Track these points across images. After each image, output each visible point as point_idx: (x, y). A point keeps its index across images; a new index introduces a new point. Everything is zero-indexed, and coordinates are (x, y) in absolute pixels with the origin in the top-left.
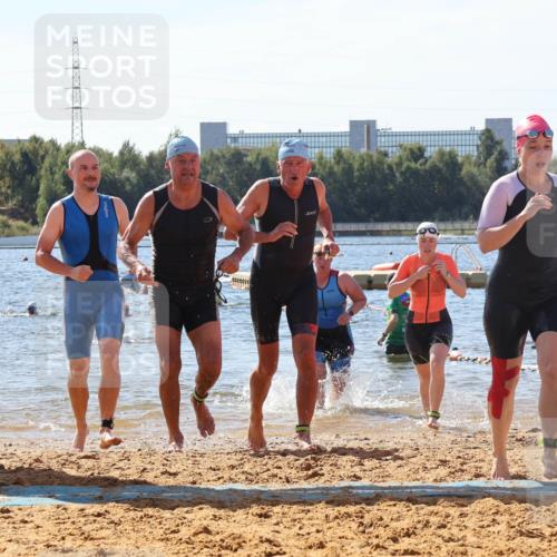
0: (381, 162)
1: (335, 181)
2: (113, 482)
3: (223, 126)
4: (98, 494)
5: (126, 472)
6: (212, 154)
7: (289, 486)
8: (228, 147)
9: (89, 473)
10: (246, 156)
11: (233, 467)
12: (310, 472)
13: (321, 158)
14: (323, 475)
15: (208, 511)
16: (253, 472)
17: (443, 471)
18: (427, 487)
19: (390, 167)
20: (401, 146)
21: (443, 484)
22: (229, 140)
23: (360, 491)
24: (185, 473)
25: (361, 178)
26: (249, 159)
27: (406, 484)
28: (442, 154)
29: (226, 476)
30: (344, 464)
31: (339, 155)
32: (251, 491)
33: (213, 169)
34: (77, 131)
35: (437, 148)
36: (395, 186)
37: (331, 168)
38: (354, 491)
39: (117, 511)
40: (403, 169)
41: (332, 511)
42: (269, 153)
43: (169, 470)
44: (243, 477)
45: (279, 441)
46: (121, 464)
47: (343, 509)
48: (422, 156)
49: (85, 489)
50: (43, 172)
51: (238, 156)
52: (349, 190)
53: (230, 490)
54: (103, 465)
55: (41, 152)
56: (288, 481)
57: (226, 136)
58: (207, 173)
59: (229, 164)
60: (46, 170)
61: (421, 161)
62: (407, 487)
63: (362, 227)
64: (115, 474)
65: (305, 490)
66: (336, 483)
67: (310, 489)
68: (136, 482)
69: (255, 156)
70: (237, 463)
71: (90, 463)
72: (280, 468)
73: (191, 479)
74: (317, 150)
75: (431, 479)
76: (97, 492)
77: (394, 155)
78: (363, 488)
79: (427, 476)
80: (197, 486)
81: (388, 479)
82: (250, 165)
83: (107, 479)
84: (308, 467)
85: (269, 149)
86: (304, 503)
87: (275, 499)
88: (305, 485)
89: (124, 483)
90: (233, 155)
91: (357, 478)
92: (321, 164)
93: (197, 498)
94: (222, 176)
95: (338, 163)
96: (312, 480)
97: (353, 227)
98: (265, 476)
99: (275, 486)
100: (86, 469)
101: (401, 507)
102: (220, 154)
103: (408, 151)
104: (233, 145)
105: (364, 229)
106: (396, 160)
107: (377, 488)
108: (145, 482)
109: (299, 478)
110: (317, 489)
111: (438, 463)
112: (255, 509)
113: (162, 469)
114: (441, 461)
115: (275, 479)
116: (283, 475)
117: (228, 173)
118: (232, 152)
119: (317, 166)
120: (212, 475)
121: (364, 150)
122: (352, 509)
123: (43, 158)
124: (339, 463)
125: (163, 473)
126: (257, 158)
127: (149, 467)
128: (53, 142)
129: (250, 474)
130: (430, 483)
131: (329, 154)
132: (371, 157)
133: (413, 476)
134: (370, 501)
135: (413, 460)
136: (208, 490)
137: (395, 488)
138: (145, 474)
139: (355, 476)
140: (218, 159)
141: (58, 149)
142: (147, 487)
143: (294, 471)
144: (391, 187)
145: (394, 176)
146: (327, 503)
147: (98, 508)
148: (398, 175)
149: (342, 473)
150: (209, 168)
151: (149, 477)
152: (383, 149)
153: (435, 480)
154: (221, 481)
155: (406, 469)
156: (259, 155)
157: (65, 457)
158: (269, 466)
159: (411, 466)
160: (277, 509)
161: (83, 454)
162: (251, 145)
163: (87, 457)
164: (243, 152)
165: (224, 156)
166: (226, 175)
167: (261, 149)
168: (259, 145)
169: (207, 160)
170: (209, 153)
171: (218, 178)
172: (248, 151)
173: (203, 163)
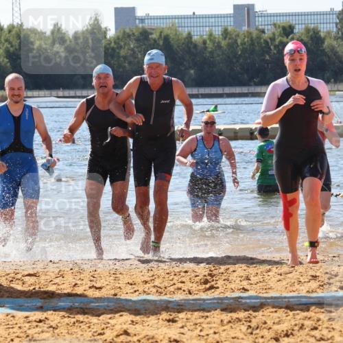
0: (259, 38)
1: (223, 54)
2: (51, 295)
3: (133, 10)
4: (39, 304)
5: (62, 287)
6: (124, 32)
7: (191, 297)
8: (137, 27)
9: (31, 288)
10: (152, 34)
11: (146, 282)
12: (208, 286)
13: (211, 35)
14: (218, 288)
15: (127, 317)
16: (162, 286)
17: (314, 285)
18: (301, 297)
19: (266, 42)
20: (275, 25)
21: (314, 295)
22: (137, 22)
23: (248, 301)
24: (108, 287)
25: (244, 50)
26: (154, 36)
27: (285, 294)
28: (308, 30)
29: (141, 290)
30: (234, 279)
31: (226, 33)
32: (161, 301)
33: (125, 44)
34: (16, 15)
35: (303, 26)
36: (270, 56)
37: (219, 42)
38: (244, 301)
39: (54, 317)
40: (277, 43)
41: (226, 317)
42: (169, 32)
43: (95, 285)
44: (154, 290)
46: (57, 281)
47: (234, 315)
48: (292, 32)
49: (29, 300)
51: (145, 34)
52: (234, 60)
53: (145, 300)
54: (43, 282)
56: (190, 293)
57: (135, 18)
58: (120, 47)
59: (138, 40)
61: (291, 36)
62: (285, 298)
63: (245, 90)
64: (52, 288)
65: (204, 300)
66: (228, 294)
67: (208, 300)
68: (69, 295)
69: (158, 34)
70: (149, 279)
71: (32, 280)
72: (183, 282)
73: (113, 292)
74: (207, 29)
75: (305, 291)
76: (39, 303)
77: (269, 31)
78: (250, 298)
79: (302, 288)
80: (118, 297)
81: (270, 291)
82: (155, 40)
83: (46, 292)
84: (206, 282)
85: (169, 28)
86: (204, 310)
87: (180, 307)
88: (204, 296)
89: (60, 296)
90: (141, 33)
91: (245, 290)
92: (210, 40)
93: (118, 306)
94: (132, 50)
95: (225, 38)
96: (209, 292)
97: (238, 90)
98: (172, 289)
99: (179, 297)
100: (29, 285)
101: (281, 313)
102: (131, 33)
103: (281, 29)
104: (141, 25)
105: (246, 92)
106: (271, 35)
107: (261, 298)
108: (76, 295)
109: (199, 290)
110: (214, 299)
111: (310, 278)
112: (165, 315)
113: (90, 284)
114: (313, 276)
115: (180, 291)
116: (186, 288)
117: (137, 47)
118: (140, 30)
119: (208, 42)
120: (129, 289)
121: (245, 28)
122: (242, 315)
124: (230, 278)
125: (90, 288)
126: (161, 35)
127: (79, 282)
129: (160, 288)
130: (303, 293)
131: (218, 32)
132: (250, 33)
133: (291, 288)
134: (256, 308)
135: (289, 275)
136: (126, 300)
137: (275, 298)
138: (76, 288)
139: (243, 289)
140: (129, 36)
142: (78, 299)
143: (195, 285)
144: (267, 57)
145: (270, 48)
146: (222, 310)
147: (39, 315)
148: (272, 47)
149: (233, 286)
150: (122, 44)
151: (79, 290)
152: (260, 27)
153: (308, 292)
154: (137, 293)
155: (284, 283)
156: (161, 32)
157: (12, 275)
158: (175, 281)
159: (288, 280)
160: (182, 315)
161: (26, 273)
162: (156, 25)
163: (30, 275)
164: (149, 31)
165: (133, 34)
166: (136, 49)
167: (163, 28)
168: (162, 25)
169: (120, 37)
170: (122, 31)
171: (130, 51)
172: (153, 29)
173: (117, 40)
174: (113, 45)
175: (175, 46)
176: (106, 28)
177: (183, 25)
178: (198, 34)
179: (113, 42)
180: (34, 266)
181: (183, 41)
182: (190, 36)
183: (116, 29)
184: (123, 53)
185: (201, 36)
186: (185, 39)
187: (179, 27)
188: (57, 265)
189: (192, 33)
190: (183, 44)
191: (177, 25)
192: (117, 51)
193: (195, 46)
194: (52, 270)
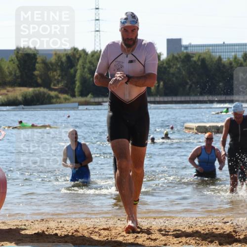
2: (119, 244)
3: (179, 40)
5: (127, 238)
6: (173, 56)
8: (183, 52)
9: (105, 239)
10: (193, 57)
13: (236, 58)
22: (183, 49)
24: (160, 239)
26: (195, 59)
31: (245, 56)
33: (174, 65)
34: (98, 44)
42: (205, 56)
45: (214, 221)
50: (78, 67)
51: (188, 57)
54: (113, 234)
55: (77, 56)
57: (181, 46)
58: (170, 67)
59: (183, 61)
60: (80, 66)
68: (132, 244)
69: (197, 57)
71: (106, 232)
73: (164, 243)
74: (233, 54)
80: (167, 246)
82: (195, 62)
83: (116, 242)
85: (206, 53)
89: (126, 245)
90: (185, 57)
92: (235, 62)
94: (179, 69)
95: (245, 61)
96: (234, 244)
98: (206, 241)
100: (103, 236)
102: (178, 56)
104: (185, 51)
108: (137, 244)
115: (212, 243)
116: (217, 241)
118: (185, 55)
119: (233, 63)
120: (175, 241)
123: (78, 59)
125: (147, 239)
126: (199, 59)
127: (139, 235)
128: (84, 51)
129: (198, 240)
131: (240, 56)
138: (137, 239)
140: (177, 59)
141: (87, 54)
150: (172, 64)
151: (140, 241)
156: (200, 56)
157: (92, 229)
161: (101, 228)
162: (196, 51)
163: (104, 229)
164: (191, 55)
165: (180, 57)
166: (181, 68)
167: (201, 53)
168: (200, 51)
169: (171, 60)
170: (172, 56)
171: (177, 70)
172: (194, 54)
173: (168, 61)
174: (165, 65)
175: (209, 66)
176: (160, 53)
177: (216, 51)
178: (227, 57)
179: (165, 63)
180: (107, 223)
181: (215, 62)
182: (220, 59)
183: (168, 54)
184: (172, 70)
185: (229, 59)
186: (216, 61)
187: (212, 52)
188: (123, 222)
189: (222, 57)
190: (215, 64)
191: (211, 51)
192: (168, 69)
193: (224, 66)
194: (120, 226)
